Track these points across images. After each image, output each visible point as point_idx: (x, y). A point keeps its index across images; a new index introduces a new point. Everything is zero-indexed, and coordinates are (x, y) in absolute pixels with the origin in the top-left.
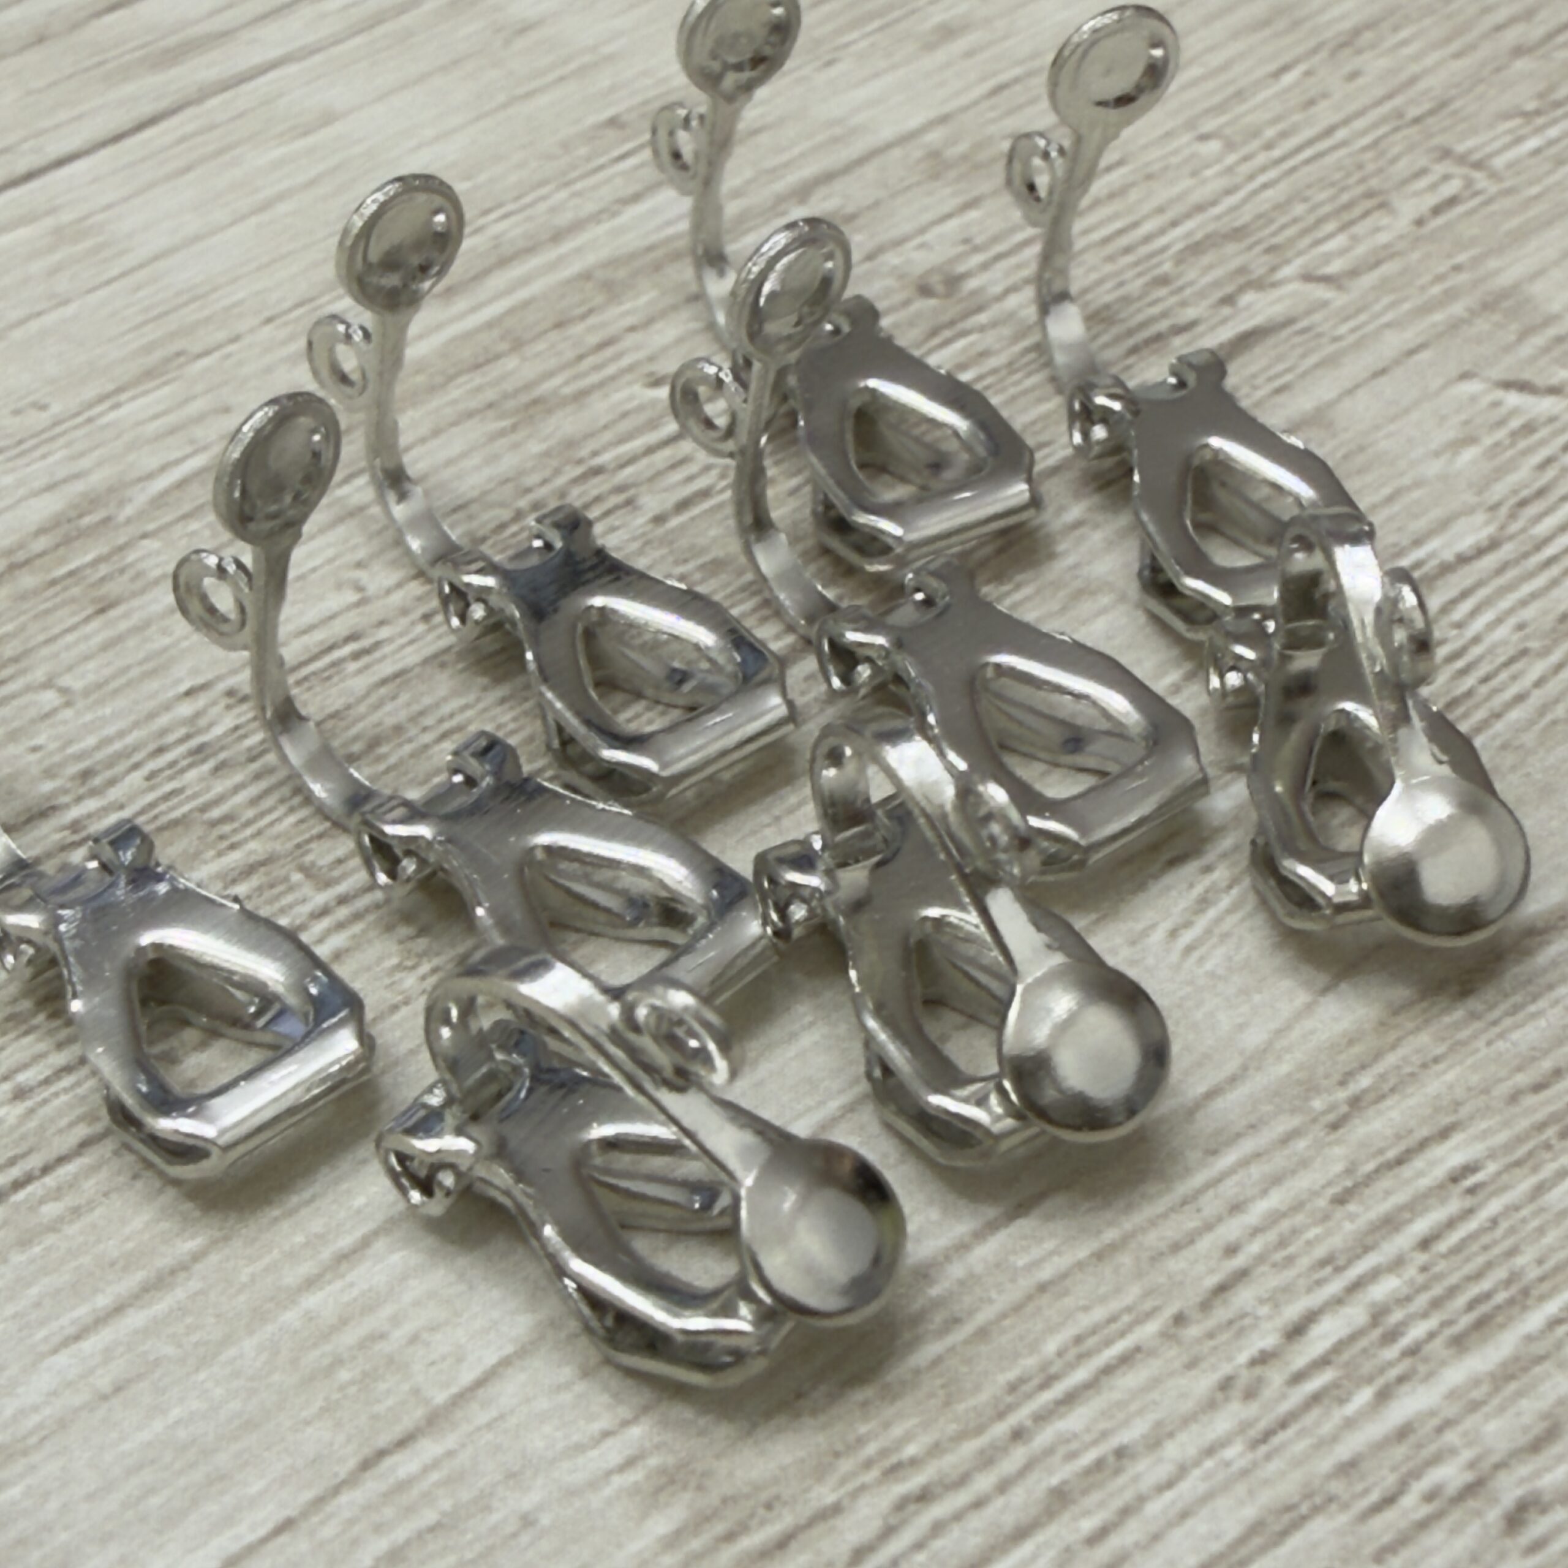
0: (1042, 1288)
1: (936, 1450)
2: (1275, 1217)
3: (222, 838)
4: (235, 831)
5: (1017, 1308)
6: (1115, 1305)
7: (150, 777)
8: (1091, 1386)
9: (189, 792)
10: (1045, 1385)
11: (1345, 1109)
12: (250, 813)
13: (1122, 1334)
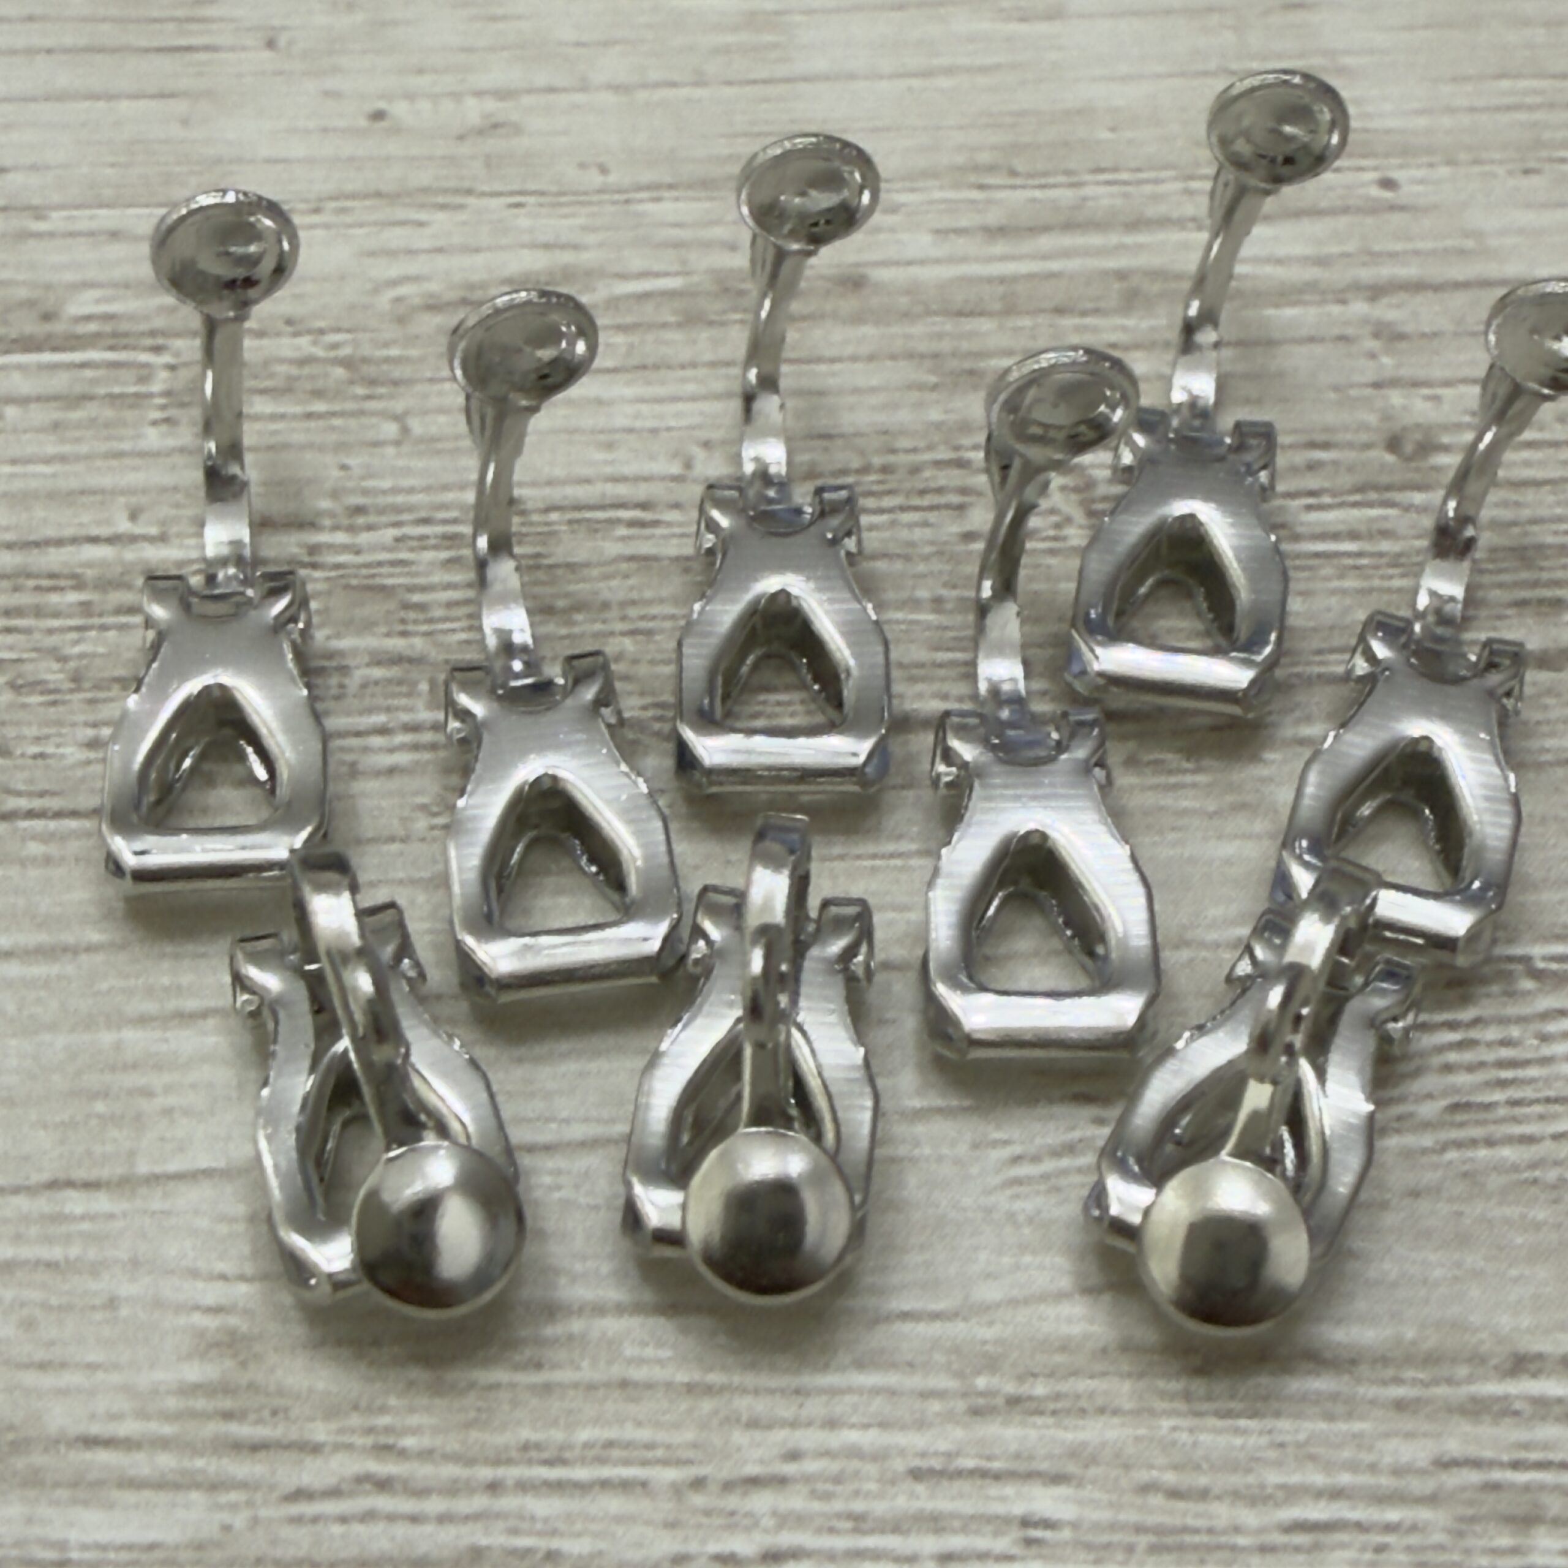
0: (624, 1384)
1: (426, 1455)
2: (854, 1452)
3: (403, 621)
4: (416, 622)
5: (591, 1387)
6: (661, 1436)
7: (398, 540)
8: (581, 1488)
9: (414, 568)
10: (549, 1463)
11: (999, 1401)
12: (438, 613)
13: (645, 1463)
